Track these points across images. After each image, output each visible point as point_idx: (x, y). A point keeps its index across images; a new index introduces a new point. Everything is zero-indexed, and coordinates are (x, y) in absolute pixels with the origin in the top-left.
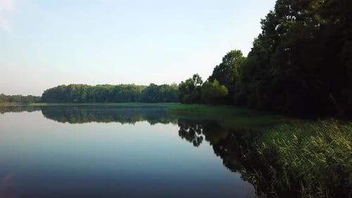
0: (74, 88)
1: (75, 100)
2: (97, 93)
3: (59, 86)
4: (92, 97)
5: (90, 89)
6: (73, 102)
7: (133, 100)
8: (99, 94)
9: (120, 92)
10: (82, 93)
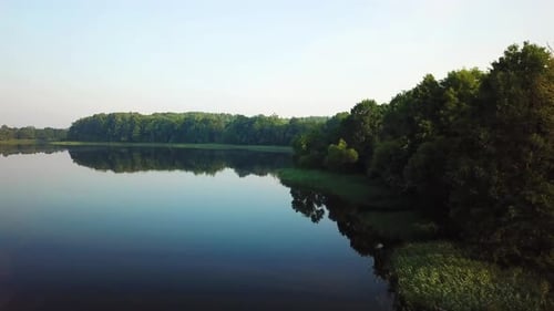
0: (120, 120)
1: (123, 139)
2: (157, 127)
3: (95, 116)
4: (148, 134)
5: (145, 121)
6: (120, 141)
7: (212, 140)
8: (159, 129)
9: (193, 128)
10: (132, 128)
